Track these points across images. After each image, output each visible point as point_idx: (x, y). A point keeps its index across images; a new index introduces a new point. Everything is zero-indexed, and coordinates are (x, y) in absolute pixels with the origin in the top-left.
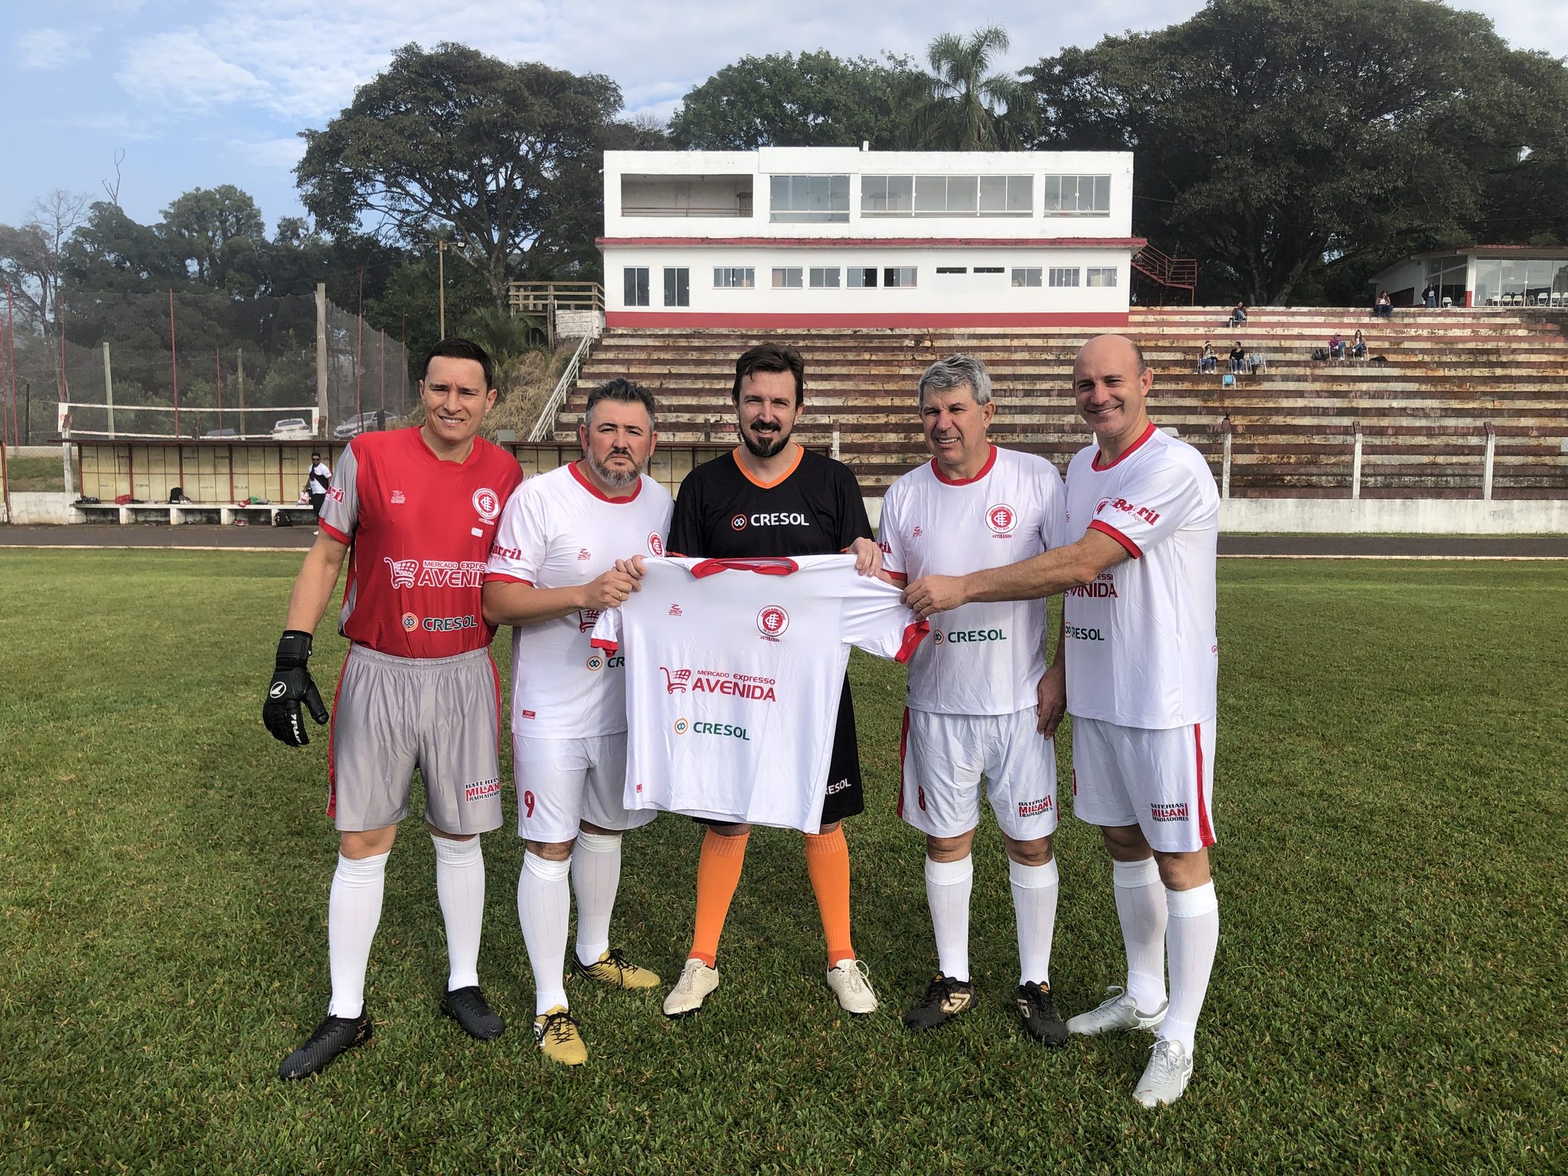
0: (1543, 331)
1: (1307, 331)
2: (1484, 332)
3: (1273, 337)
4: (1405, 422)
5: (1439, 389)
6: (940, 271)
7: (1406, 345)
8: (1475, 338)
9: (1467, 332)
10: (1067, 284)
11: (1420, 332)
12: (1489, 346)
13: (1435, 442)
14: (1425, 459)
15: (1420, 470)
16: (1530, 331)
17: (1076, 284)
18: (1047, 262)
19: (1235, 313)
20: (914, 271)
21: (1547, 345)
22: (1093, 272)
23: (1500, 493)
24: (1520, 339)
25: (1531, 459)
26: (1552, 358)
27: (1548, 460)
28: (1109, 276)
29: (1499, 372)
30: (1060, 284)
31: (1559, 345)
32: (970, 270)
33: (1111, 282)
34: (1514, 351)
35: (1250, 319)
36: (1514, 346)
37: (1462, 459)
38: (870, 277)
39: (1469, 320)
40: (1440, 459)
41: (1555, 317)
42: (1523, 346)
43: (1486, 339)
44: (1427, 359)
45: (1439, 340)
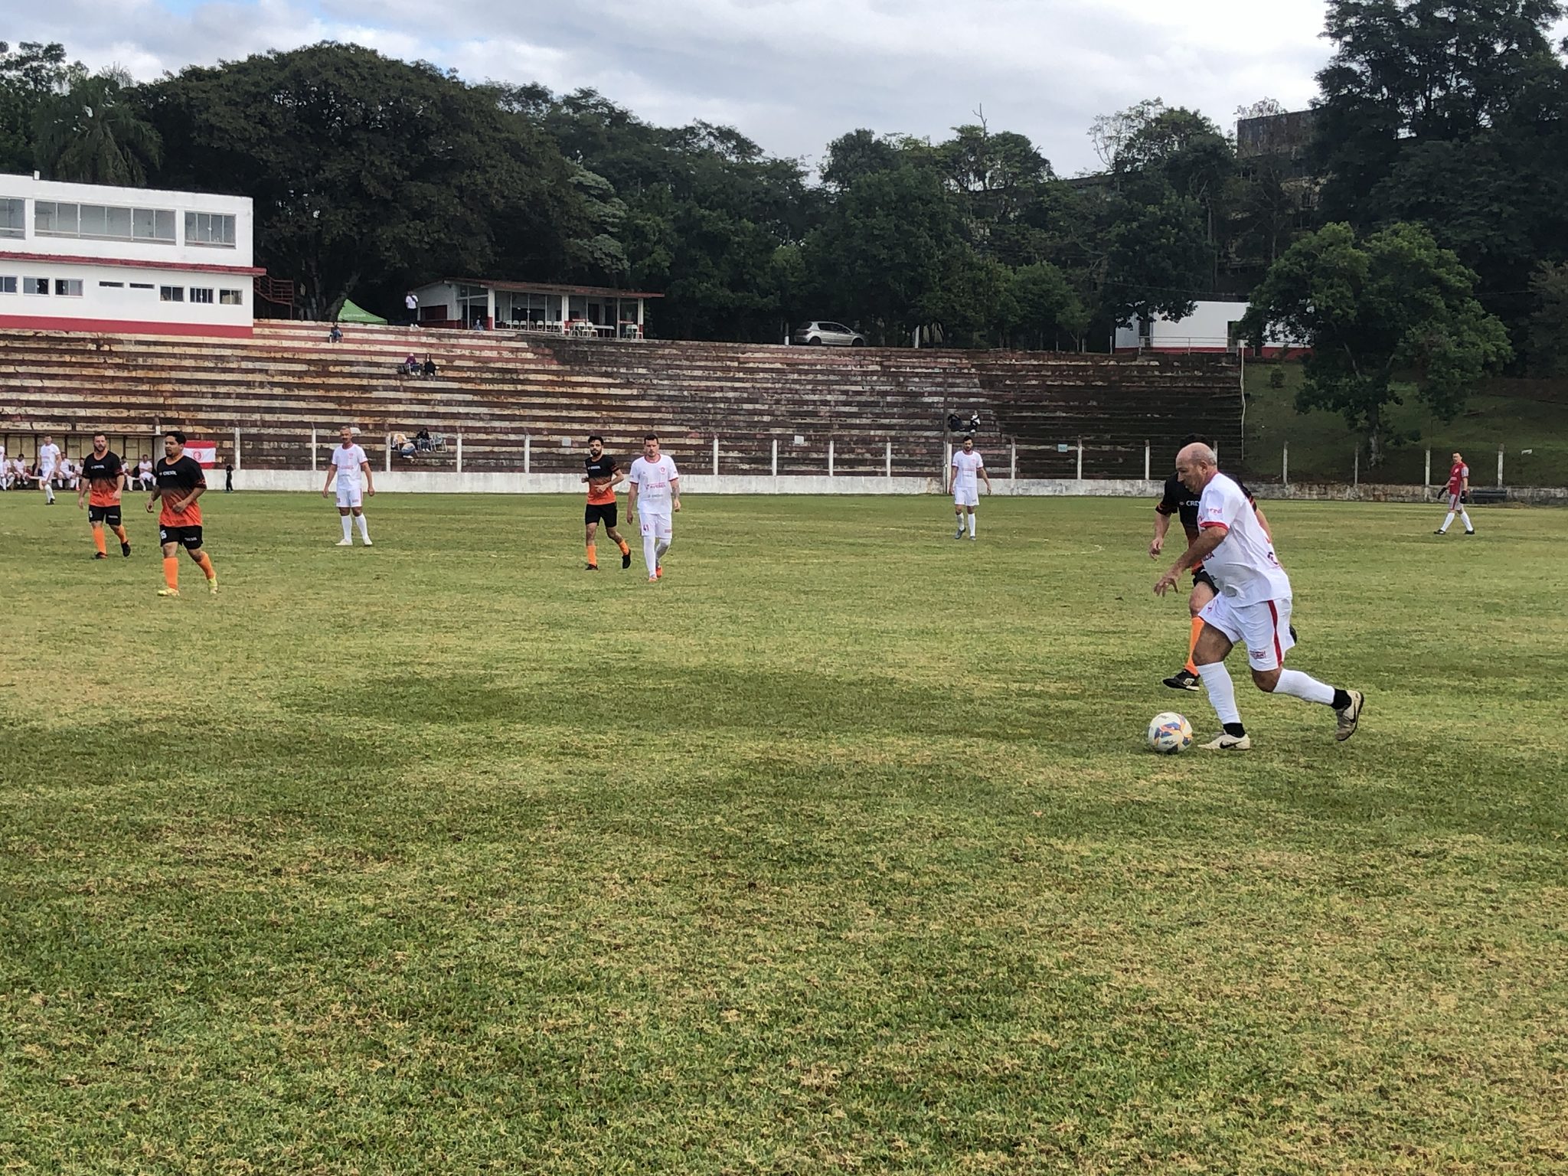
0: (544, 355)
1: (386, 348)
3: (364, 353)
5: (486, 399)
6: (102, 284)
7: (457, 363)
8: (500, 359)
9: (495, 354)
10: (204, 301)
11: (464, 352)
12: (511, 366)
13: (490, 437)
14: (487, 449)
15: (486, 455)
16: (535, 354)
17: (211, 301)
18: (187, 282)
19: (333, 330)
20: (80, 283)
22: (224, 293)
23: (532, 470)
24: (529, 361)
25: (545, 449)
26: (551, 377)
27: (554, 450)
28: (237, 297)
29: (520, 387)
30: (198, 300)
31: (554, 367)
32: (127, 286)
33: (237, 300)
34: (527, 371)
35: (345, 335)
36: (526, 366)
37: (508, 449)
38: (43, 287)
39: (494, 343)
40: (496, 449)
41: (549, 342)
42: (532, 367)
43: (508, 360)
44: (473, 375)
45: (477, 359)
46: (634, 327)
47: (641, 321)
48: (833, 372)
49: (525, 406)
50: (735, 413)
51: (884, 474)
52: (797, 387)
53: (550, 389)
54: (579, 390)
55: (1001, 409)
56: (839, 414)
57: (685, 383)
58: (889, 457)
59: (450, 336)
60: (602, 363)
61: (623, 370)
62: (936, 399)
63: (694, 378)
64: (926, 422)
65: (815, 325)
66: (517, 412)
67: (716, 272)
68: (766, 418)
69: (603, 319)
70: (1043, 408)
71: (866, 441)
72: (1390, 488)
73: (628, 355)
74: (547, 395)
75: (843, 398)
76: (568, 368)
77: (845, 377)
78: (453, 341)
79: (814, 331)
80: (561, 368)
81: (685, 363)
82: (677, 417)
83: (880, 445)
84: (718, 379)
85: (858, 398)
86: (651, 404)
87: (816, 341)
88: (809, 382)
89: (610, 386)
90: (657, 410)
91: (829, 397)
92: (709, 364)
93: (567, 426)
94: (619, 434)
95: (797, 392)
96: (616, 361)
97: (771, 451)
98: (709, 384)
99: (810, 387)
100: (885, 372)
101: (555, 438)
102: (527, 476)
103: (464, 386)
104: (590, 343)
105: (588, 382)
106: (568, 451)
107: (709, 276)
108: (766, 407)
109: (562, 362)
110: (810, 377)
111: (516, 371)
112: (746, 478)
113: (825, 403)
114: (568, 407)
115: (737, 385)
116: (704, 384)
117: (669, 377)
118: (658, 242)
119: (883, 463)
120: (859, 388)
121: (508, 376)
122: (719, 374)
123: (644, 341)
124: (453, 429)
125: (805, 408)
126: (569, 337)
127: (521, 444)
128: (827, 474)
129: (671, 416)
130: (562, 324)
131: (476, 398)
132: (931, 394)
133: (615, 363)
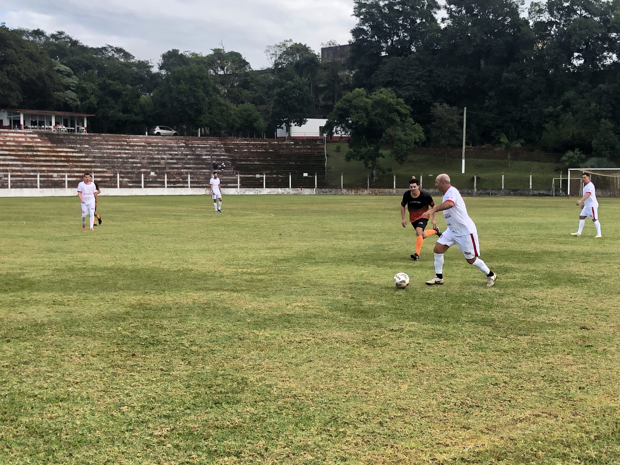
0: (45, 140)
2: (29, 140)
4: (14, 168)
5: (20, 158)
7: (8, 143)
8: (26, 141)
9: (23, 140)
11: (10, 139)
12: (31, 144)
13: (22, 174)
14: (21, 179)
15: (21, 181)
16: (41, 139)
21: (46, 145)
23: (41, 187)
24: (38, 142)
25: (46, 179)
26: (48, 149)
27: (50, 179)
29: (35, 153)
31: (49, 145)
34: (38, 147)
36: (38, 145)
37: (30, 179)
39: (23, 135)
40: (25, 179)
41: (47, 135)
42: (40, 145)
43: (29, 142)
44: (15, 148)
45: (17, 142)
46: (83, 128)
47: (85, 126)
48: (166, 146)
49: (37, 161)
50: (126, 163)
51: (187, 187)
52: (151, 152)
53: (48, 154)
54: (60, 154)
55: (233, 161)
56: (168, 163)
57: (105, 151)
58: (189, 180)
59: (5, 132)
60: (70, 143)
61: (78, 146)
62: (207, 157)
63: (109, 149)
64: (204, 166)
65: (158, 128)
66: (34, 164)
67: (116, 106)
68: (139, 165)
69: (69, 124)
70: (250, 161)
71: (180, 174)
72: (381, 190)
73: (80, 140)
74: (46, 156)
75: (170, 157)
76: (55, 145)
77: (171, 148)
78: (6, 134)
79: (157, 130)
80: (52, 145)
81: (104, 143)
82: (102, 165)
83: (186, 175)
84: (119, 149)
85: (176, 157)
86: (91, 159)
87: (158, 134)
88: (156, 150)
89: (73, 152)
90: (93, 162)
91: (164, 156)
92: (115, 143)
93: (55, 169)
94: (77, 172)
95: (151, 154)
96: (75, 142)
97: (141, 178)
98: (115, 151)
99: (156, 152)
100: (187, 146)
101: (50, 174)
102: (39, 190)
103: (11, 153)
104: (64, 135)
105: (64, 151)
106: (56, 179)
107: (114, 108)
108: (139, 160)
109: (52, 142)
110: (157, 148)
111: (33, 146)
112: (131, 189)
113: (163, 159)
114: (55, 161)
115: (127, 151)
116: (112, 151)
117: (98, 149)
118: (92, 93)
119: (187, 183)
120: (177, 153)
121: (30, 149)
122: (119, 147)
123: (87, 134)
124: (7, 171)
125: (155, 161)
126: (56, 132)
127: (36, 176)
128: (164, 187)
129: (99, 164)
130: (52, 127)
131: (16, 158)
132: (206, 155)
133: (75, 143)
